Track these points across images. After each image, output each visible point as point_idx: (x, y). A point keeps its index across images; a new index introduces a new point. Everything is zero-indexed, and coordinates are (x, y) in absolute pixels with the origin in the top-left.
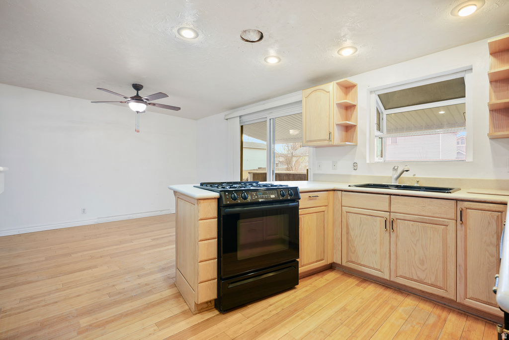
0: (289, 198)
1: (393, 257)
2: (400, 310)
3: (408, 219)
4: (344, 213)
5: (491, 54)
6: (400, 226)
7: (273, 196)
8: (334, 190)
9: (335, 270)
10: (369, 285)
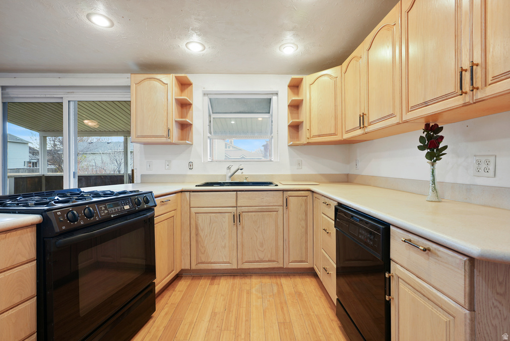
0: (145, 207)
1: (239, 247)
2: (254, 291)
3: (251, 210)
4: (193, 215)
5: (288, 86)
6: (246, 218)
7: (127, 207)
8: (182, 192)
9: (182, 277)
10: (220, 279)
